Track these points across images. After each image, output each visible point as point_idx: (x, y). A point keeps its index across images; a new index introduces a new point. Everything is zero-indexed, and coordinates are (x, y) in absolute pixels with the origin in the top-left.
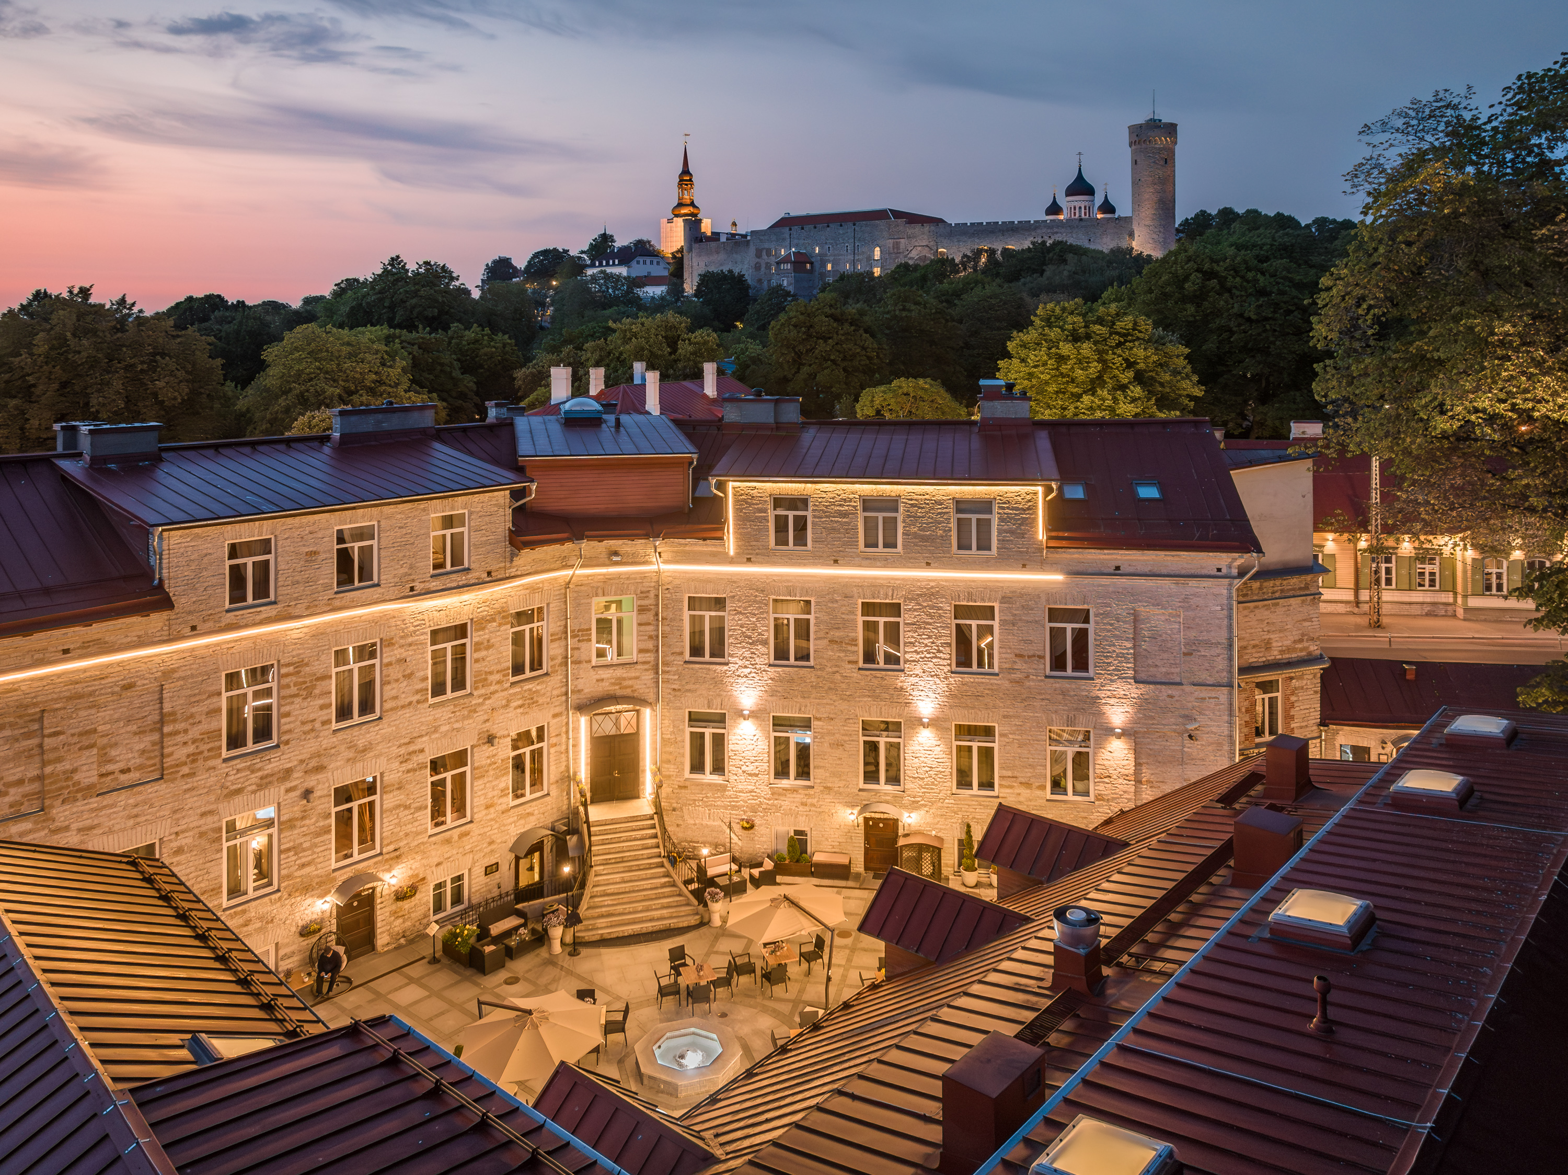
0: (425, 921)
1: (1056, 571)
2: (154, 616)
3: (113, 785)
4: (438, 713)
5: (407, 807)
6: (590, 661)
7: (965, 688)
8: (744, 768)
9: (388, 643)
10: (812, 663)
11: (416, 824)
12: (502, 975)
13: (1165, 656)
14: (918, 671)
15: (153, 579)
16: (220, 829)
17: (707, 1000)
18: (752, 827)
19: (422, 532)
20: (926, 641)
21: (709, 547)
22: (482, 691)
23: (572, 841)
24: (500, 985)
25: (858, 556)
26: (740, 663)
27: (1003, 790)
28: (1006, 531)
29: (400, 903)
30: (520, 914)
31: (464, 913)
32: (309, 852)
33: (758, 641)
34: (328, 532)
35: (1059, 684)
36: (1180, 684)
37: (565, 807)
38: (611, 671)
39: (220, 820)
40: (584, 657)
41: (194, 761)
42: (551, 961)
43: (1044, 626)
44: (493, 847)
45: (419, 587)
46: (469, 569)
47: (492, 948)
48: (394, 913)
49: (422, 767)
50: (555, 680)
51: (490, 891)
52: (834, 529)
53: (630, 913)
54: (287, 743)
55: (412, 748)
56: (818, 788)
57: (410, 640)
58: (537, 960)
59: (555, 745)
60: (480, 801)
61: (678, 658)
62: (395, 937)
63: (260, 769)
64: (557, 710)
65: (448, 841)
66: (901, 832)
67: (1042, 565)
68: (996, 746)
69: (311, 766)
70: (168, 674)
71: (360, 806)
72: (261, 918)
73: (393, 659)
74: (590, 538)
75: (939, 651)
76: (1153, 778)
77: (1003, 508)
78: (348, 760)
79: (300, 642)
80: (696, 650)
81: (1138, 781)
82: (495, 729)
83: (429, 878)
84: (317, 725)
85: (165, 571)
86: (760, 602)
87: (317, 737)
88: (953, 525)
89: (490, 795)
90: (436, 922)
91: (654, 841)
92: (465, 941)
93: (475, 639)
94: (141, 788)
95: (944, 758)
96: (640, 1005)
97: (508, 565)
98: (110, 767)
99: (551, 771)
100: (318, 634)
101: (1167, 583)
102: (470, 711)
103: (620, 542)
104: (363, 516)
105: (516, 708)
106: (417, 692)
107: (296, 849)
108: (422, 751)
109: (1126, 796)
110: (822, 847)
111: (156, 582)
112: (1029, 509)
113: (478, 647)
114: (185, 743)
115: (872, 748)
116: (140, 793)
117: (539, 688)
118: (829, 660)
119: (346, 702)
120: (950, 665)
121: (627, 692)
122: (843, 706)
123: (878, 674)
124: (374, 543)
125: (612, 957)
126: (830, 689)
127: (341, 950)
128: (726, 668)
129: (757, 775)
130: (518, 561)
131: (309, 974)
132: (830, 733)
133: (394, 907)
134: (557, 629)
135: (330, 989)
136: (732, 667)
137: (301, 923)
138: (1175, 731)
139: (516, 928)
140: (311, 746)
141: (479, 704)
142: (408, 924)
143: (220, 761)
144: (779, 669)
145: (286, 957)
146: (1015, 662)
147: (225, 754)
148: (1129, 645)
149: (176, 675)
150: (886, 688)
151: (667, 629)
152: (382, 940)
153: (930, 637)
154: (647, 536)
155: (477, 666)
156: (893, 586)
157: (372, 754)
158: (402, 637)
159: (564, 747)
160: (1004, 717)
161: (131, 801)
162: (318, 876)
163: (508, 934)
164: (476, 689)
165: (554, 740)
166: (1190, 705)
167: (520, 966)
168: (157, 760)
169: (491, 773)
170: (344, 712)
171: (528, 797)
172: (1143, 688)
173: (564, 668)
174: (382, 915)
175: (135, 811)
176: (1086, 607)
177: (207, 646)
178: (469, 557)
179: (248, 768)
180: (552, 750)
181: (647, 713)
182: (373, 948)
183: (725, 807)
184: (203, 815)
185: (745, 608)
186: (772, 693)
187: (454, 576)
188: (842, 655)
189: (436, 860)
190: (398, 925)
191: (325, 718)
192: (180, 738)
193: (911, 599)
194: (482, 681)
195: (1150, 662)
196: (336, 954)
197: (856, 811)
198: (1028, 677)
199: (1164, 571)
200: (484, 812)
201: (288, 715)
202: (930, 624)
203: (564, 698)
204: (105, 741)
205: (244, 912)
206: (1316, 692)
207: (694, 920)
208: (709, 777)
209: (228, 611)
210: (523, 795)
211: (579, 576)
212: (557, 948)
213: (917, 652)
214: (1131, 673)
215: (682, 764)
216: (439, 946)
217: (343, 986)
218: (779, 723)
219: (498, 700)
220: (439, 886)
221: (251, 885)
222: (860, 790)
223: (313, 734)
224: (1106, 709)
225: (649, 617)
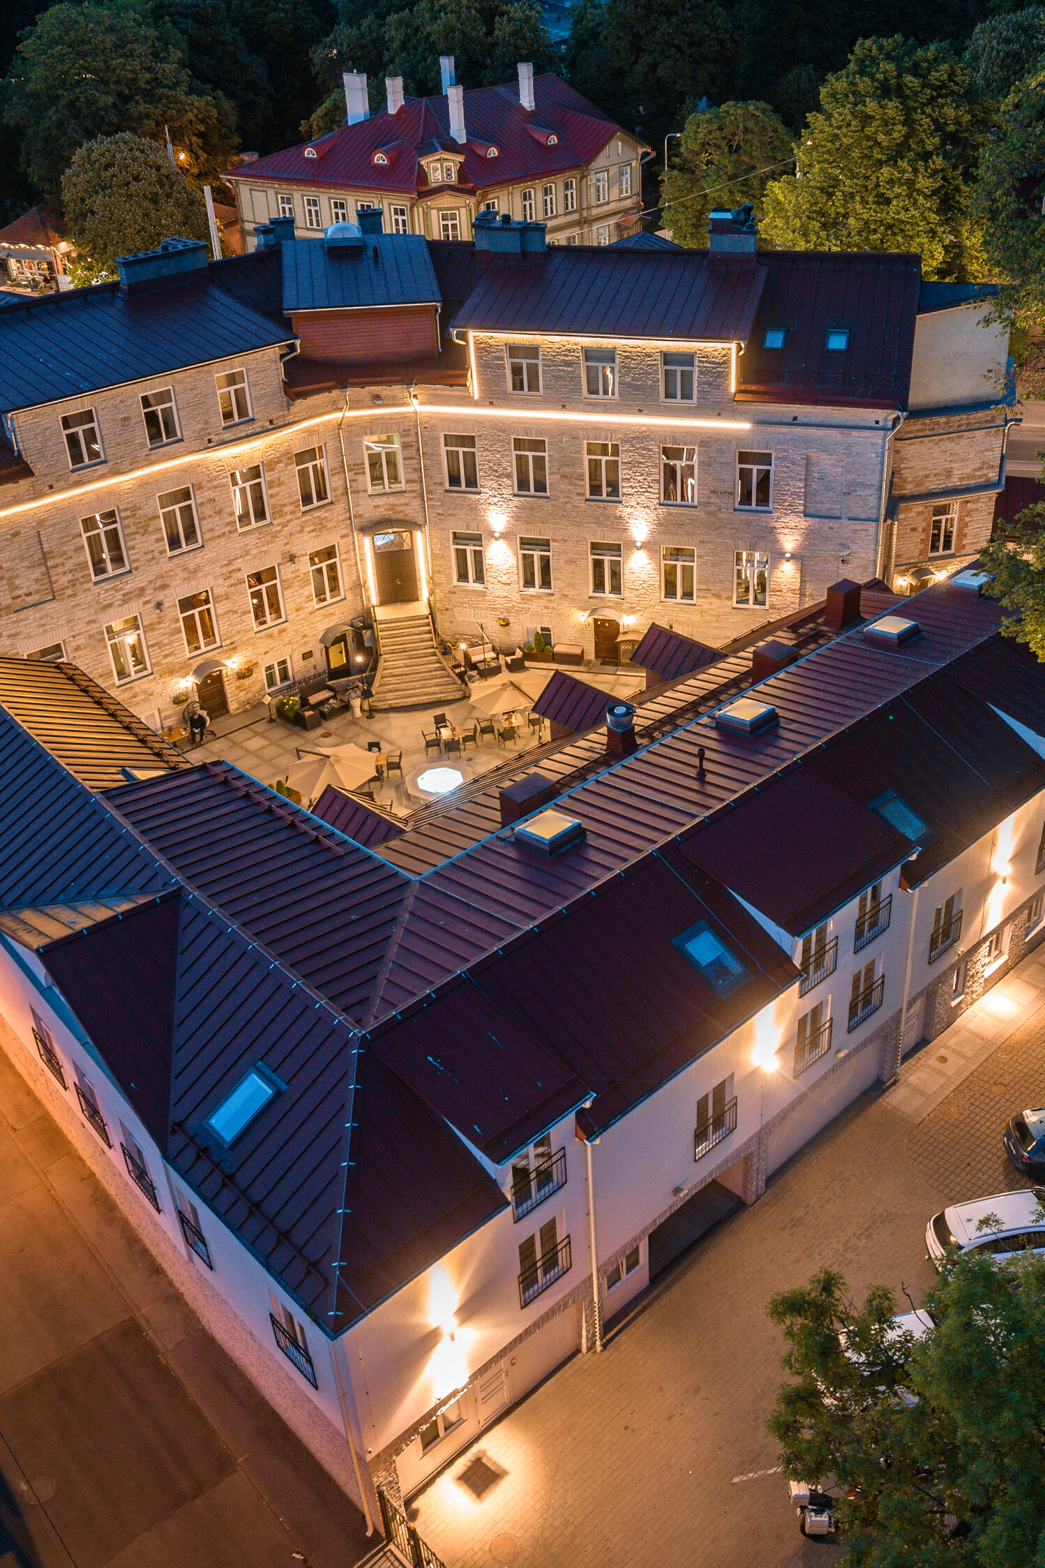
0: (262, 693)
1: (745, 420)
2: (21, 482)
3: (23, 605)
4: (247, 539)
5: (235, 612)
6: (366, 491)
7: (670, 518)
8: (499, 578)
9: (199, 487)
10: (548, 494)
11: (244, 624)
12: (320, 731)
13: (830, 494)
14: (634, 503)
15: (14, 451)
16: (103, 632)
17: (459, 750)
18: (508, 624)
19: (210, 391)
20: (639, 478)
21: (456, 392)
22: (280, 521)
23: (366, 634)
24: (318, 738)
25: (582, 402)
26: (490, 493)
27: (700, 600)
28: (704, 383)
29: (241, 681)
30: (330, 688)
31: (289, 687)
32: (168, 647)
33: (503, 474)
34: (135, 400)
35: (744, 516)
36: (840, 518)
37: (360, 608)
38: (384, 499)
39: (101, 626)
40: (361, 488)
41: (74, 585)
42: (354, 722)
43: (734, 468)
44: (306, 639)
45: (215, 438)
46: (253, 420)
47: (311, 712)
48: (238, 688)
49: (242, 582)
50: (339, 508)
51: (309, 671)
52: (561, 377)
53: (411, 689)
54: (137, 569)
55: (231, 568)
56: (557, 596)
57: (215, 483)
58: (344, 722)
59: (346, 560)
60: (291, 606)
61: (439, 487)
62: (243, 704)
63: (121, 589)
64: (345, 532)
65: (271, 636)
66: (621, 630)
67: (734, 414)
68: (694, 564)
69: (158, 584)
70: (41, 523)
71: (200, 613)
72: (144, 692)
73: (205, 499)
74: (354, 385)
75: (650, 487)
76: (814, 593)
77: (702, 362)
78: (185, 579)
79: (130, 492)
80: (454, 480)
81: (802, 595)
82: (295, 550)
83: (260, 662)
84: (156, 554)
85: (20, 444)
86: (503, 441)
87: (158, 563)
88: (661, 376)
89: (298, 601)
90: (269, 694)
91: (429, 635)
92: (291, 708)
93: (267, 479)
94: (42, 606)
95: (655, 574)
96: (414, 752)
97: (286, 412)
98: (18, 592)
99: (345, 581)
100: (143, 484)
101: (834, 433)
102: (273, 537)
103: (380, 388)
104: (160, 383)
105: (309, 532)
106: (228, 524)
107: (159, 645)
108: (239, 570)
109: (792, 606)
110: (562, 641)
111: (16, 454)
112: (724, 363)
113: (271, 485)
114: (65, 573)
115: (598, 565)
116: (42, 609)
117: (326, 515)
118: (562, 492)
119: (175, 532)
120: (659, 498)
121: (400, 516)
122: (574, 530)
123: (601, 504)
124: (172, 404)
125: (397, 720)
126: (563, 516)
127: (204, 713)
128: (478, 497)
129: (509, 584)
130: (293, 409)
131: (185, 729)
132: (565, 552)
133: (237, 684)
134: (336, 465)
135: (201, 739)
136: (484, 496)
137: (173, 695)
138: (833, 556)
139: (328, 699)
140: (154, 571)
141: (280, 531)
142: (250, 695)
143: (92, 584)
144: (522, 499)
145: (166, 718)
146: (710, 498)
147: (94, 579)
148: (801, 485)
149: (47, 523)
150: (608, 517)
151: (428, 462)
152: (233, 706)
153: (642, 475)
154: (402, 382)
155: (272, 500)
156: (612, 430)
157: (201, 574)
158: (208, 482)
159: (353, 561)
160: (701, 542)
161: (38, 615)
162: (178, 663)
163: (322, 703)
164: (275, 519)
165: (344, 556)
166: (846, 535)
167: (332, 725)
168: (48, 586)
169: (297, 584)
170: (174, 542)
171: (329, 601)
172: (811, 521)
173: (345, 497)
174: (230, 689)
175: (42, 622)
176: (768, 451)
177: (64, 500)
178: (253, 409)
179: (113, 588)
180: (344, 564)
181: (418, 535)
182: (228, 712)
183: (487, 609)
184: (88, 623)
185: (491, 446)
186: (517, 518)
187: (242, 427)
188: (572, 488)
189: (264, 650)
190: (243, 696)
191: (161, 549)
192: (60, 570)
193: (626, 442)
194: (278, 513)
195: (817, 499)
196: (201, 717)
197: (587, 614)
198: (720, 509)
199: (833, 423)
200: (295, 614)
201: (133, 548)
202: (640, 463)
203: (348, 522)
204: (10, 574)
205: (131, 688)
206: (990, 513)
207: (458, 695)
208: (472, 585)
209: (73, 471)
210: (325, 600)
211: (349, 418)
212: (358, 713)
213: (632, 487)
214: (801, 508)
215: (450, 574)
216: (274, 711)
217: (211, 737)
218: (525, 543)
219: (294, 526)
220: (269, 668)
221: (132, 670)
222: (590, 597)
223: (155, 561)
224: (780, 537)
225: (412, 452)
